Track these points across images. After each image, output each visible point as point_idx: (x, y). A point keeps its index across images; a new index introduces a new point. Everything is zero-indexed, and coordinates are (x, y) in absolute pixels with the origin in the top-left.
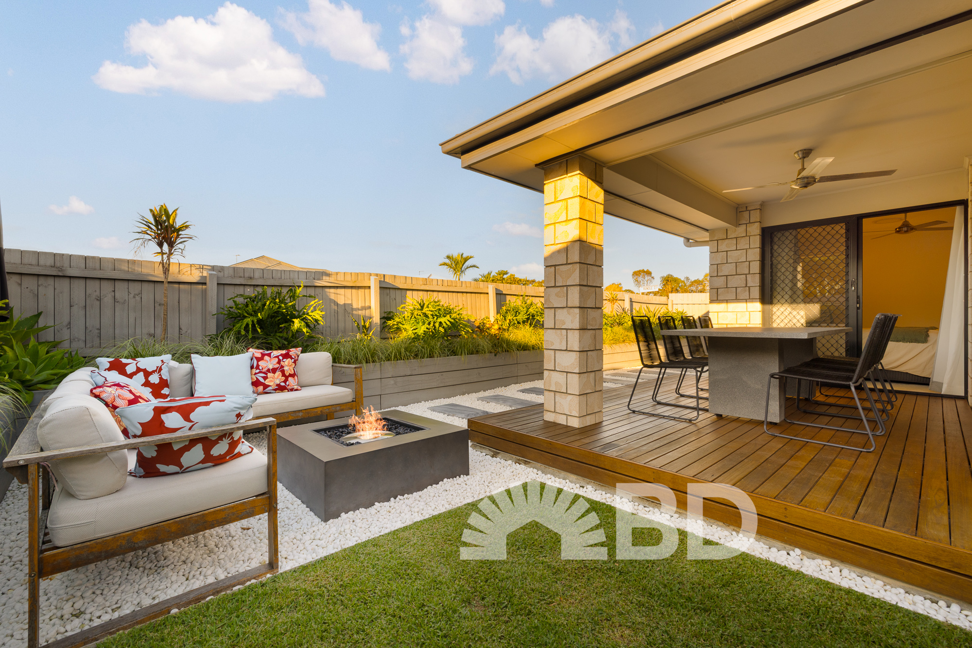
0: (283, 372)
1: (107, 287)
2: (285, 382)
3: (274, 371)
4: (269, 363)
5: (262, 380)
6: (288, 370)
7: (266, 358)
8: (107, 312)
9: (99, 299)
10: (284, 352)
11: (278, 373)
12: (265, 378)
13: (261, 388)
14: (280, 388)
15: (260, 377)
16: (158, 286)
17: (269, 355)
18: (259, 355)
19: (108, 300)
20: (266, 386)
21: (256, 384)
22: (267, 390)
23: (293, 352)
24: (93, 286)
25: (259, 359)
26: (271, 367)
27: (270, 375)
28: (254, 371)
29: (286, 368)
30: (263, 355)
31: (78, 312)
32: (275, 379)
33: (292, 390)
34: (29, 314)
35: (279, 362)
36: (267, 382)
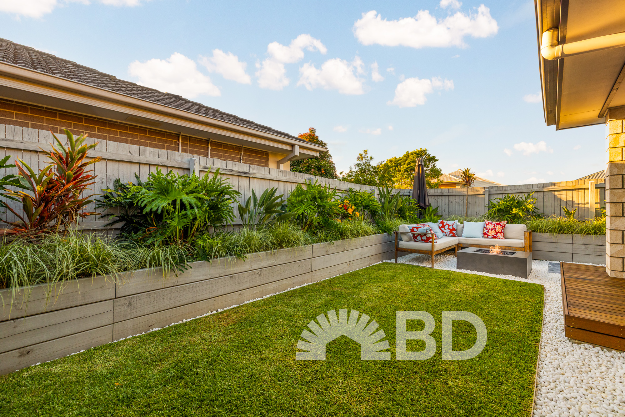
0: (495, 231)
1: (454, 198)
2: (496, 234)
3: (492, 230)
4: (490, 226)
5: (487, 233)
6: (497, 230)
7: (490, 224)
8: (454, 206)
9: (452, 202)
10: (498, 222)
11: (493, 231)
12: (488, 232)
13: (486, 236)
14: (494, 237)
15: (486, 231)
16: (465, 196)
17: (491, 223)
18: (487, 223)
19: (454, 202)
20: (488, 235)
21: (485, 234)
22: (489, 237)
23: (503, 223)
24: (450, 198)
25: (487, 225)
26: (491, 228)
27: (490, 231)
28: (485, 229)
29: (497, 229)
30: (489, 223)
31: (446, 206)
32: (492, 233)
33: (499, 238)
34: (436, 207)
35: (494, 227)
36: (489, 234)
